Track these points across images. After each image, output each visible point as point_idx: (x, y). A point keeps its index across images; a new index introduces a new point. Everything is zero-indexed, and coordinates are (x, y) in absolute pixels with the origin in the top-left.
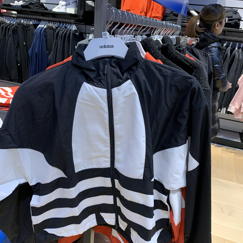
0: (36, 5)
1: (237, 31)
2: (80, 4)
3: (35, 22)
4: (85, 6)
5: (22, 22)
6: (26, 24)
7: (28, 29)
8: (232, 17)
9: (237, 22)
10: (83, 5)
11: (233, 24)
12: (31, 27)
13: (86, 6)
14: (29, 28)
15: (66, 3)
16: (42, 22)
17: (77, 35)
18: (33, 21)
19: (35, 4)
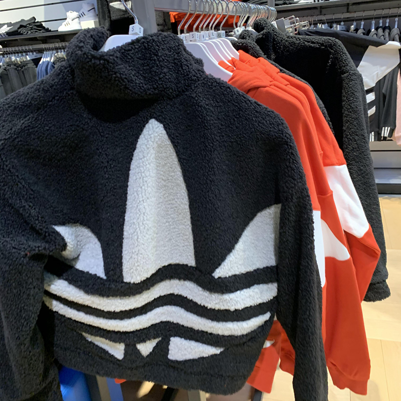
0: (31, 26)
2: (101, 10)
3: (35, 55)
4: (109, 12)
5: (13, 60)
6: (21, 62)
7: (25, 69)
10: (107, 12)
12: (29, 65)
13: (111, 12)
14: (26, 67)
15: (77, 13)
16: (45, 52)
18: (31, 53)
19: (28, 25)
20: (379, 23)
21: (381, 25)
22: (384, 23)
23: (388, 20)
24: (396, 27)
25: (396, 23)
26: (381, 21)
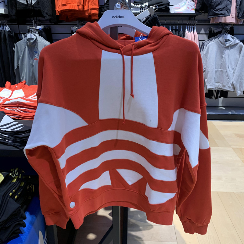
1: (169, 15)
4: (16, 5)
8: (162, 2)
9: (167, 7)
10: (14, 4)
11: (164, 8)
13: (18, 5)
17: (12, 36)
20: (173, 27)
21: (174, 28)
22: (176, 27)
23: (177, 26)
24: (182, 30)
25: (182, 28)
26: (174, 26)
